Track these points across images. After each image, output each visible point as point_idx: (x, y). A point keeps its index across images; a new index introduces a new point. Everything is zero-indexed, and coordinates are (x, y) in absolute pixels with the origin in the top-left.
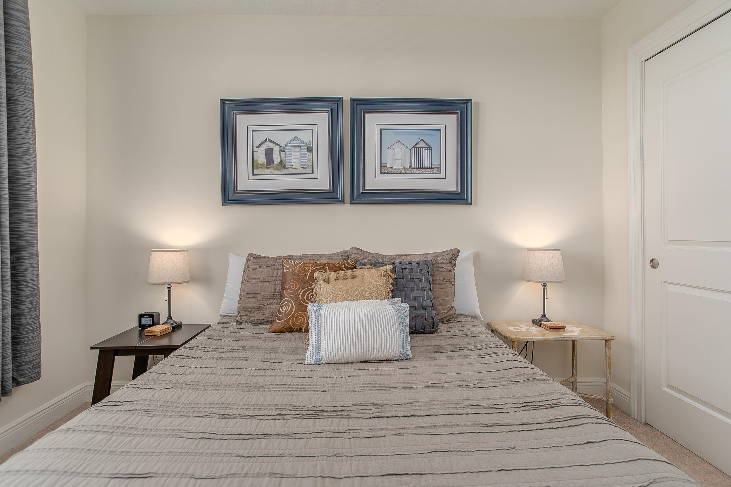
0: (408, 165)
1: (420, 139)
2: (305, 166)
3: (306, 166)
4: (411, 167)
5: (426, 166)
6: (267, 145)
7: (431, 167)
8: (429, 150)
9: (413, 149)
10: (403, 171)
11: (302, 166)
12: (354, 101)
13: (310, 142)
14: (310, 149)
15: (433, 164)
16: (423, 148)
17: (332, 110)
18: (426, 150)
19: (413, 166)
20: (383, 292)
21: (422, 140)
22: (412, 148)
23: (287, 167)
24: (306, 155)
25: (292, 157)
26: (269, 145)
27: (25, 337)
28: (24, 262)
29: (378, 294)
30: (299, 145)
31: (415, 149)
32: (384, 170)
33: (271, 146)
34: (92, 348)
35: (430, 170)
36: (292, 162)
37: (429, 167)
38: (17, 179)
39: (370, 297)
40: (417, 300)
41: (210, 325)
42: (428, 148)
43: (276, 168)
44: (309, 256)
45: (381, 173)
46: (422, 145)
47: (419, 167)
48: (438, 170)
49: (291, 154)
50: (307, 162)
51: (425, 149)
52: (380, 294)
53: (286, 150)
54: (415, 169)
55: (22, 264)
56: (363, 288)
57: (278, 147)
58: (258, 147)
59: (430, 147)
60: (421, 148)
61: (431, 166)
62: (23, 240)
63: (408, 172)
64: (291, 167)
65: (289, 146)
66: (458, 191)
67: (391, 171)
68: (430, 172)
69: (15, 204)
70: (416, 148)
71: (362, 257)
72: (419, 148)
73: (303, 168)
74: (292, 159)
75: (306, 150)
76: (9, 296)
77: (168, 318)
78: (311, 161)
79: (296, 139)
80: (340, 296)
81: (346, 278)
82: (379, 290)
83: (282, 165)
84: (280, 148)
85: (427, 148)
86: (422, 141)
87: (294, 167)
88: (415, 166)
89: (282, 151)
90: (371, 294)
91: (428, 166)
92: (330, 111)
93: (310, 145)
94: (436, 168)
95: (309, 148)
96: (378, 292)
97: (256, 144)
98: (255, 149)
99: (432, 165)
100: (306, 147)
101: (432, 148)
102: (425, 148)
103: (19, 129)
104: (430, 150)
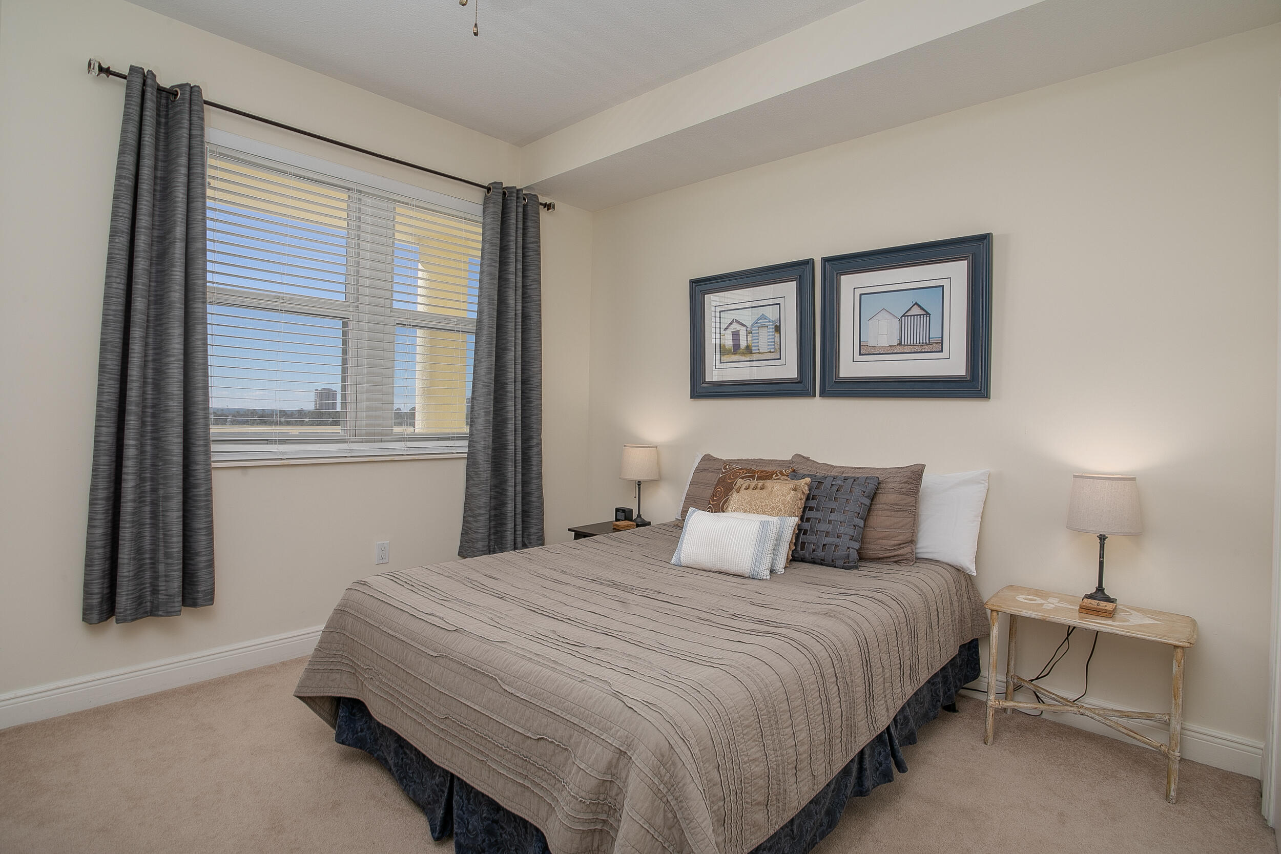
0: (896, 342)
1: (914, 303)
2: (771, 350)
3: (773, 350)
4: (900, 344)
5: (921, 341)
6: (734, 327)
7: (929, 343)
8: (926, 317)
9: (903, 318)
10: (889, 351)
11: (769, 350)
12: (825, 260)
13: (777, 319)
14: (778, 329)
15: (932, 338)
16: (917, 315)
17: (800, 276)
18: (922, 318)
19: (903, 343)
20: (787, 508)
21: (916, 303)
22: (901, 317)
23: (753, 352)
24: (773, 337)
25: (758, 339)
26: (736, 327)
27: (532, 512)
28: (531, 450)
29: (781, 510)
30: (766, 324)
31: (906, 317)
32: (865, 350)
33: (738, 327)
34: (569, 530)
35: (927, 347)
36: (758, 346)
37: (926, 343)
38: (529, 381)
39: (771, 513)
40: (834, 525)
41: (649, 524)
42: (925, 314)
43: (743, 354)
44: (759, 461)
45: (860, 354)
46: (916, 311)
47: (912, 343)
48: (938, 346)
49: (757, 336)
50: (774, 345)
51: (920, 317)
52: (783, 511)
53: (753, 332)
54: (906, 347)
55: (530, 451)
56: (767, 501)
57: (745, 328)
58: (726, 329)
59: (928, 314)
60: (914, 316)
61: (929, 341)
62: (531, 431)
63: (895, 351)
64: (758, 351)
65: (755, 327)
66: (966, 378)
67: (873, 351)
68: (927, 350)
69: (527, 401)
70: (908, 316)
71: (801, 467)
72: (911, 316)
73: (770, 352)
74: (758, 342)
75: (774, 330)
76: (519, 477)
77: (638, 516)
78: (779, 344)
79: (763, 317)
80: (743, 507)
81: (755, 488)
82: (783, 506)
83: (749, 350)
84: (747, 330)
85: (923, 315)
86: (916, 306)
87: (761, 351)
88: (906, 343)
89: (749, 333)
90: (773, 508)
91: (924, 341)
92: (798, 279)
93: (778, 324)
94: (937, 343)
95: (776, 327)
96: (782, 508)
97: (724, 326)
98: (722, 331)
99: (931, 340)
100: (774, 327)
101: (930, 315)
102: (920, 315)
103: (531, 339)
104: (928, 318)
